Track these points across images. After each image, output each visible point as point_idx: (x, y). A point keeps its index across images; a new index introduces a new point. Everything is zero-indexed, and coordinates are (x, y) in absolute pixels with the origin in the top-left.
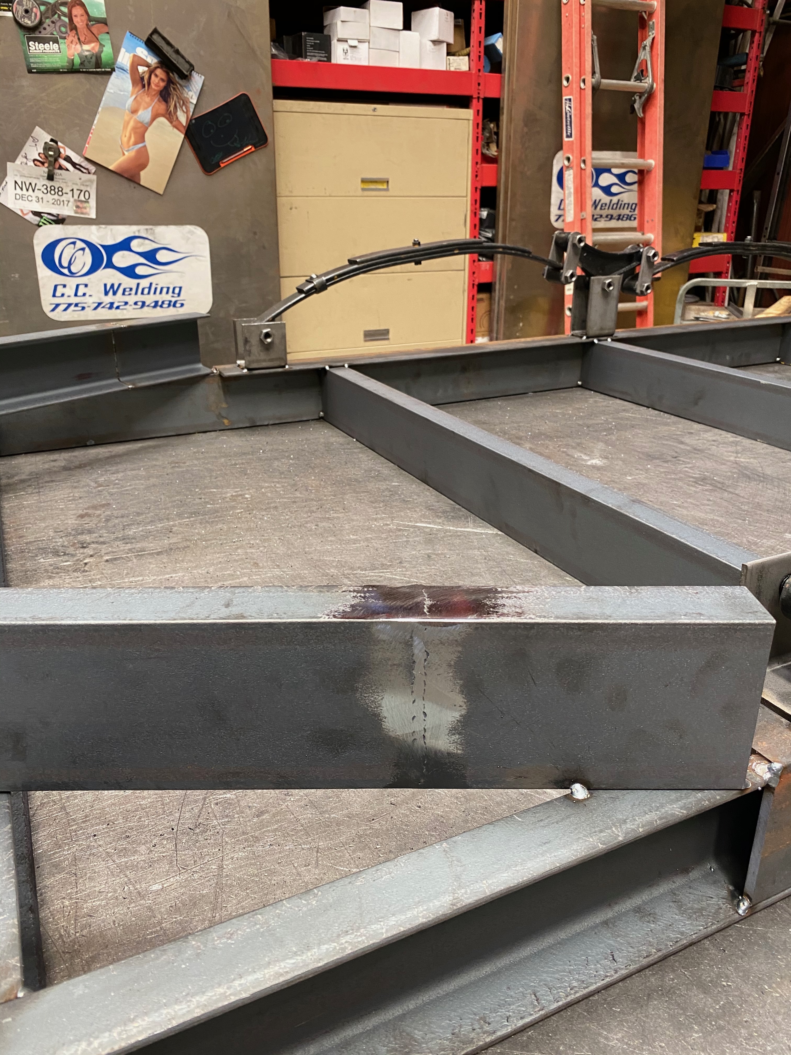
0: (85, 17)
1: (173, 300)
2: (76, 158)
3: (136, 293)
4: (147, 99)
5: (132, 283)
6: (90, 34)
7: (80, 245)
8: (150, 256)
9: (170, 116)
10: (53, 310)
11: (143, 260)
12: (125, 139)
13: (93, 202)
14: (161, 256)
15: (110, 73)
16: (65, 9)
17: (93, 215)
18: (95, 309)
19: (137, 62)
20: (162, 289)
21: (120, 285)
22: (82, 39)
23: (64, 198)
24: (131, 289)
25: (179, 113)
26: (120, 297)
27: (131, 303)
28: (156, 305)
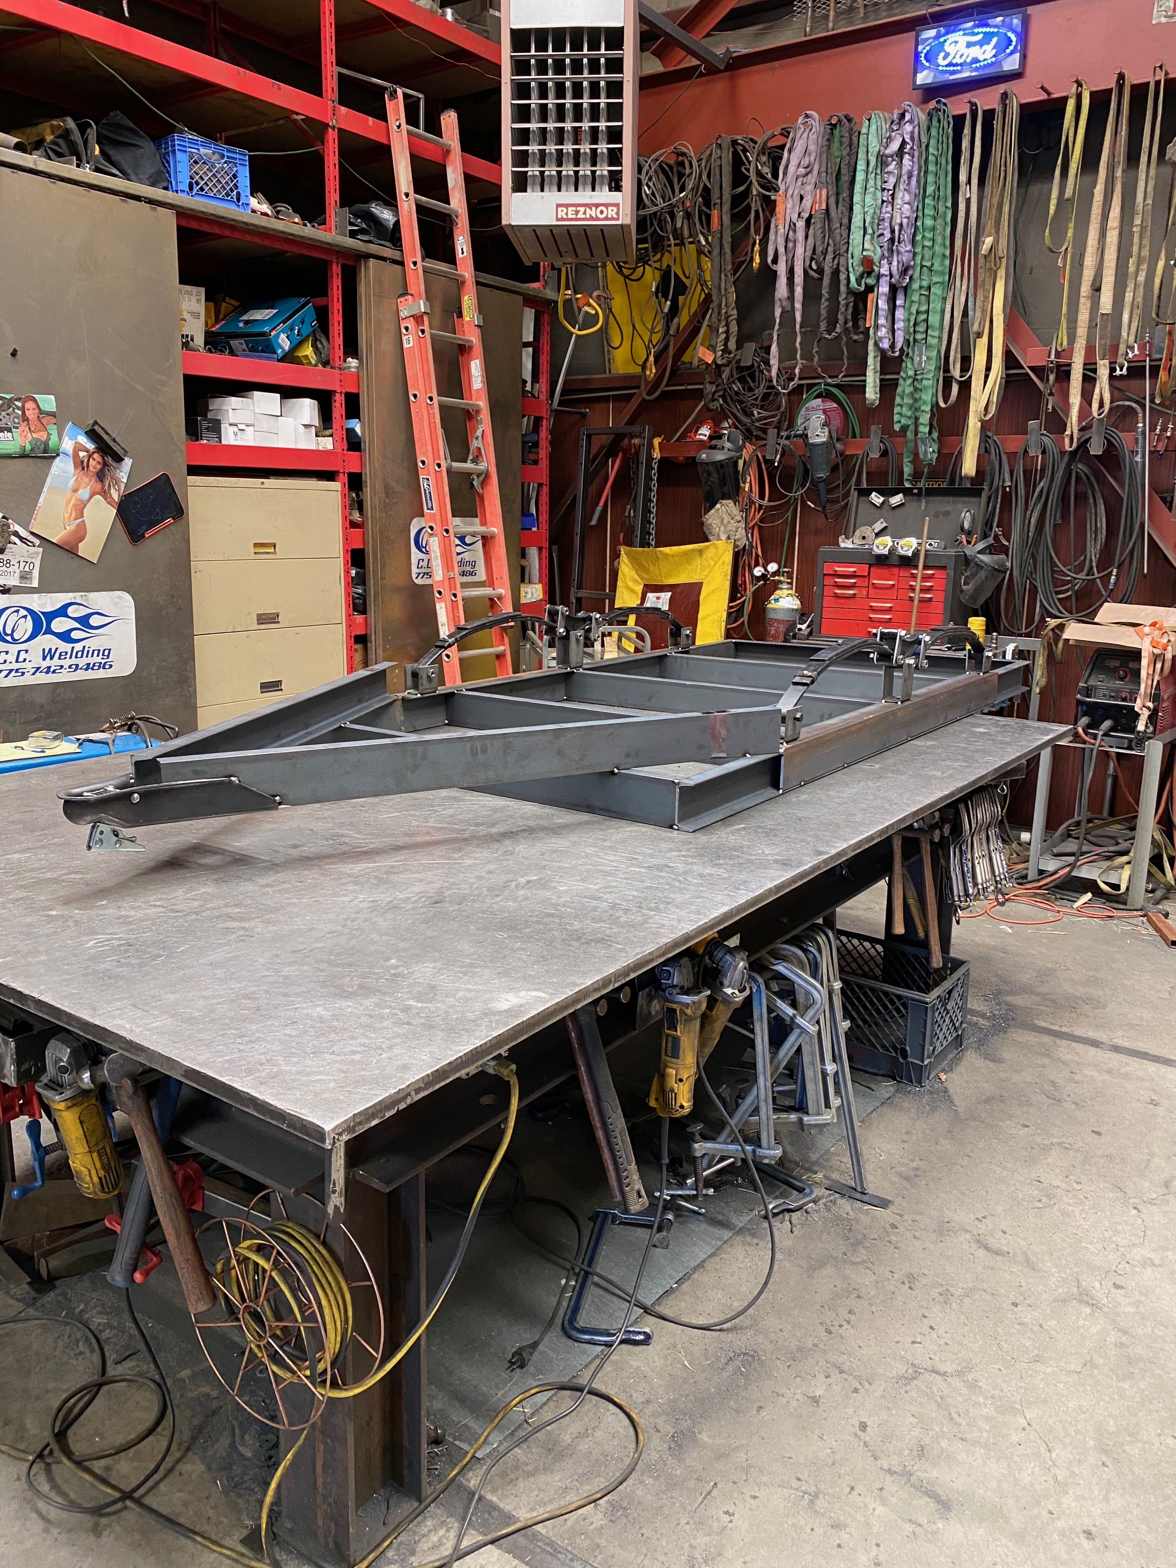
0: (37, 411)
1: (103, 661)
2: (23, 533)
4: (86, 479)
5: (67, 647)
6: (39, 425)
7: (23, 612)
8: (84, 621)
9: (105, 494)
11: (78, 625)
12: (67, 515)
13: (36, 573)
14: (95, 621)
15: (54, 457)
16: (19, 404)
17: (35, 584)
18: (34, 674)
19: (78, 448)
22: (33, 429)
23: (11, 569)
25: (113, 491)
26: (56, 661)
27: (66, 666)
28: (88, 667)
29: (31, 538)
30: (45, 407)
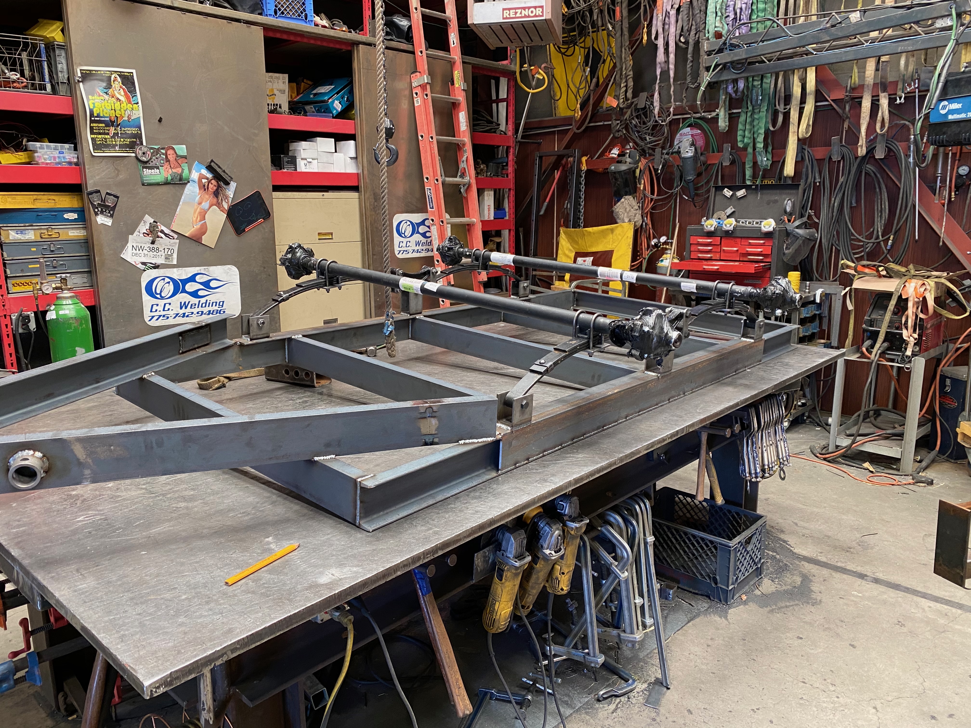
0: (175, 155)
1: (219, 309)
2: (167, 231)
4: (207, 196)
5: (196, 301)
6: (177, 164)
7: (167, 280)
8: (206, 284)
9: (219, 205)
10: (150, 320)
11: (202, 287)
12: (195, 219)
13: (175, 256)
14: (213, 284)
15: (186, 184)
16: (163, 151)
17: (175, 262)
18: (175, 318)
19: (201, 177)
22: (172, 166)
23: (159, 253)
25: (224, 203)
26: (189, 310)
27: (195, 313)
28: (209, 313)
29: (172, 234)
30: (180, 153)
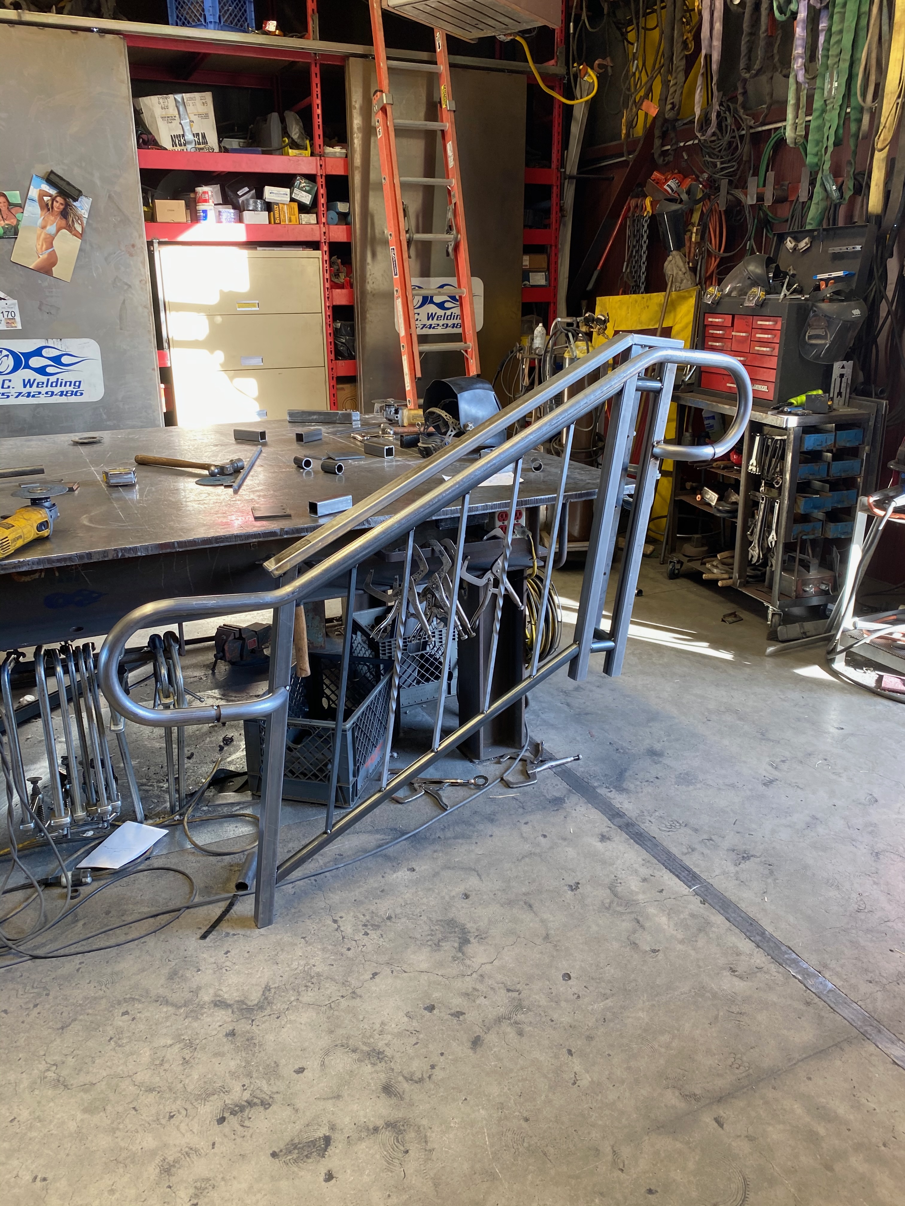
1: (75, 390)
3: (47, 386)
4: (51, 219)
5: (44, 379)
7: (5, 353)
8: (56, 360)
9: (70, 228)
11: (51, 363)
12: (40, 247)
13: (18, 318)
14: (65, 360)
17: (19, 327)
18: (17, 397)
19: (42, 195)
20: (66, 382)
21: (35, 380)
24: (43, 383)
25: (76, 224)
26: (34, 389)
27: (43, 392)
28: (62, 394)
